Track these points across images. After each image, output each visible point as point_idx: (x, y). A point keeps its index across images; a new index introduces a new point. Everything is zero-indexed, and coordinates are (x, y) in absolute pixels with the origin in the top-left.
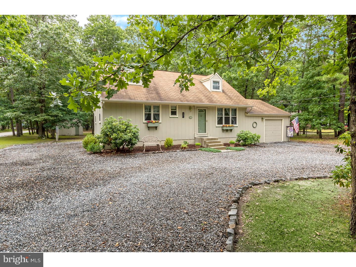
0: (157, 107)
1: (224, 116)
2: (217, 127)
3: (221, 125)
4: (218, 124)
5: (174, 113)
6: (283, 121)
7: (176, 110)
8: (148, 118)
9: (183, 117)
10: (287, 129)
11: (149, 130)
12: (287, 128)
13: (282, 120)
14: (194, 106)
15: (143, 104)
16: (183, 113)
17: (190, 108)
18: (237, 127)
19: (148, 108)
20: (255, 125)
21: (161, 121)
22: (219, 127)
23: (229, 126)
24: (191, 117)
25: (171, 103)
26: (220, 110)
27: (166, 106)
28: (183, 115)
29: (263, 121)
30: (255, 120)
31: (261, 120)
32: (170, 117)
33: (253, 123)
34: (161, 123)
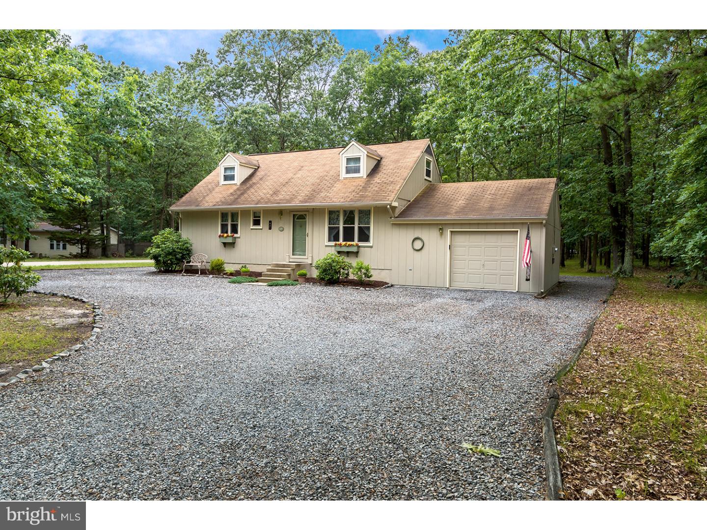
0: (234, 215)
1: (341, 225)
2: (326, 246)
4: (330, 240)
5: (257, 222)
6: (518, 234)
7: (260, 217)
8: (224, 229)
9: (270, 228)
11: (225, 246)
13: (517, 232)
15: (219, 212)
16: (270, 222)
17: (281, 212)
18: (371, 247)
19: (224, 215)
20: (418, 245)
21: (239, 234)
24: (281, 227)
26: (333, 214)
27: (245, 213)
28: (270, 225)
29: (443, 236)
30: (418, 233)
31: (438, 233)
32: (252, 229)
33: (413, 241)
34: (239, 238)
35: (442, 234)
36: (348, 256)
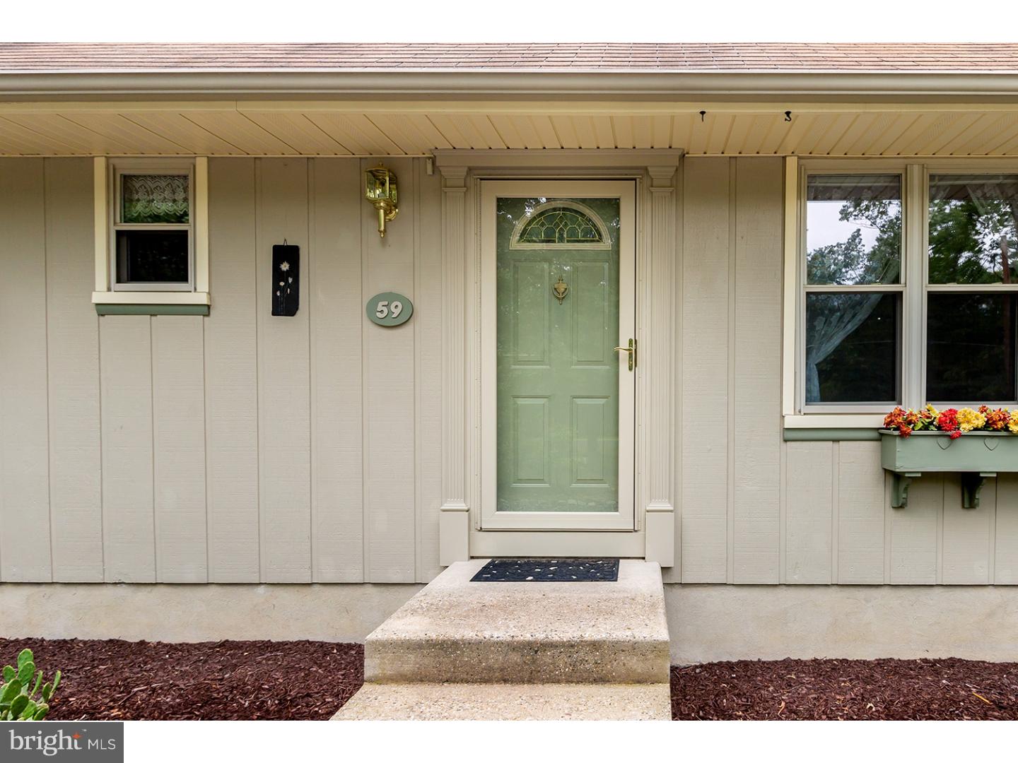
2: (791, 436)
5: (153, 256)
7: (181, 217)
9: (286, 303)
16: (286, 256)
24: (389, 297)
28: (278, 275)
32: (102, 309)
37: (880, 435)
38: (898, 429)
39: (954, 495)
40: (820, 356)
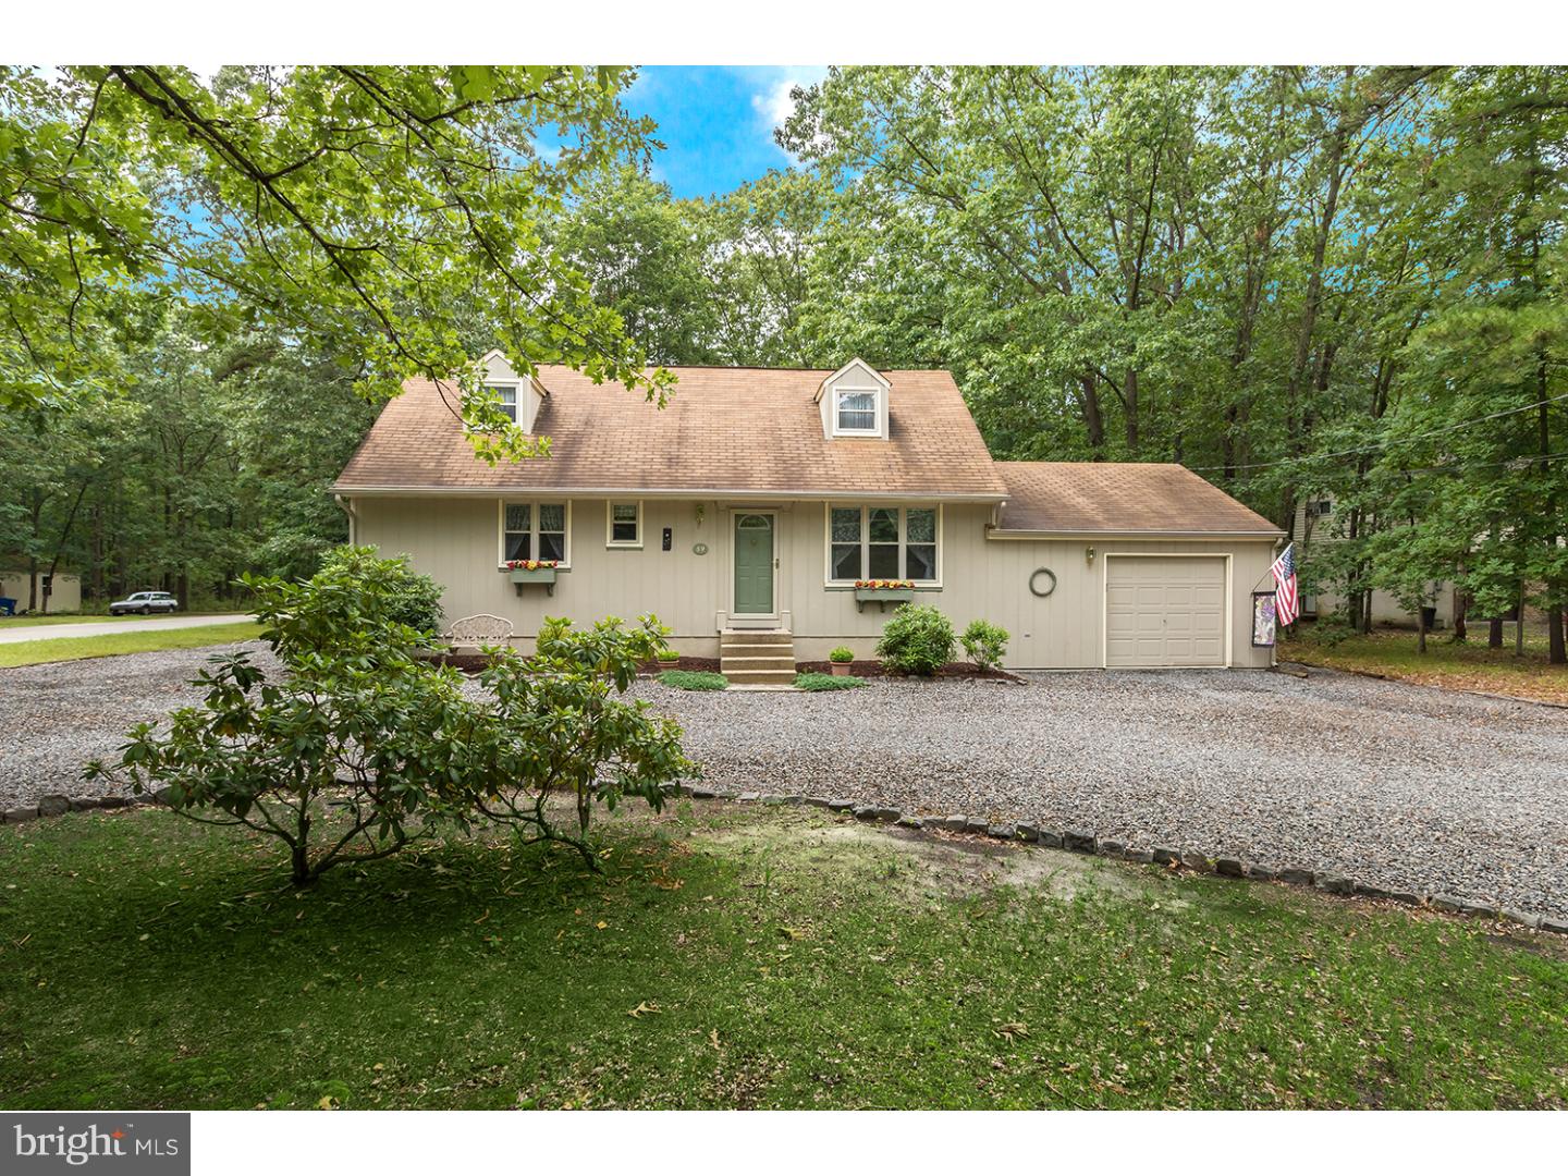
0: (554, 512)
1: (865, 542)
2: (828, 589)
3: (852, 583)
4: (836, 575)
5: (625, 531)
6: (1230, 563)
7: (634, 518)
8: (518, 549)
9: (667, 547)
10: (1255, 607)
11: (519, 594)
12: (1255, 600)
13: (1225, 558)
14: (716, 502)
15: (500, 502)
16: (667, 531)
17: (700, 510)
18: (939, 590)
19: (517, 512)
20: (1043, 584)
21: (569, 562)
22: (841, 589)
23: (886, 587)
24: (701, 545)
25: (609, 494)
26: (845, 517)
27: (590, 508)
28: (665, 538)
29: (1093, 567)
30: (1043, 559)
31: (1084, 559)
32: (608, 549)
33: (1034, 575)
34: (568, 570)
35: (1090, 562)
36: (883, 612)
37: (854, 589)
38: (858, 588)
39: (878, 608)
40: (838, 563)
